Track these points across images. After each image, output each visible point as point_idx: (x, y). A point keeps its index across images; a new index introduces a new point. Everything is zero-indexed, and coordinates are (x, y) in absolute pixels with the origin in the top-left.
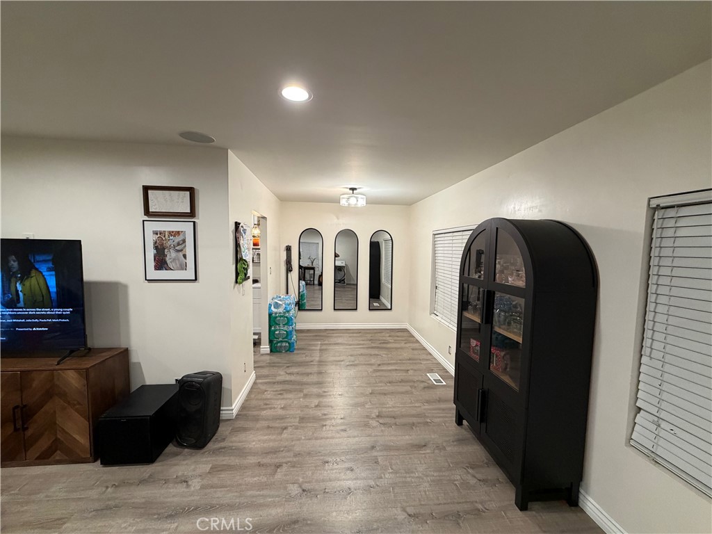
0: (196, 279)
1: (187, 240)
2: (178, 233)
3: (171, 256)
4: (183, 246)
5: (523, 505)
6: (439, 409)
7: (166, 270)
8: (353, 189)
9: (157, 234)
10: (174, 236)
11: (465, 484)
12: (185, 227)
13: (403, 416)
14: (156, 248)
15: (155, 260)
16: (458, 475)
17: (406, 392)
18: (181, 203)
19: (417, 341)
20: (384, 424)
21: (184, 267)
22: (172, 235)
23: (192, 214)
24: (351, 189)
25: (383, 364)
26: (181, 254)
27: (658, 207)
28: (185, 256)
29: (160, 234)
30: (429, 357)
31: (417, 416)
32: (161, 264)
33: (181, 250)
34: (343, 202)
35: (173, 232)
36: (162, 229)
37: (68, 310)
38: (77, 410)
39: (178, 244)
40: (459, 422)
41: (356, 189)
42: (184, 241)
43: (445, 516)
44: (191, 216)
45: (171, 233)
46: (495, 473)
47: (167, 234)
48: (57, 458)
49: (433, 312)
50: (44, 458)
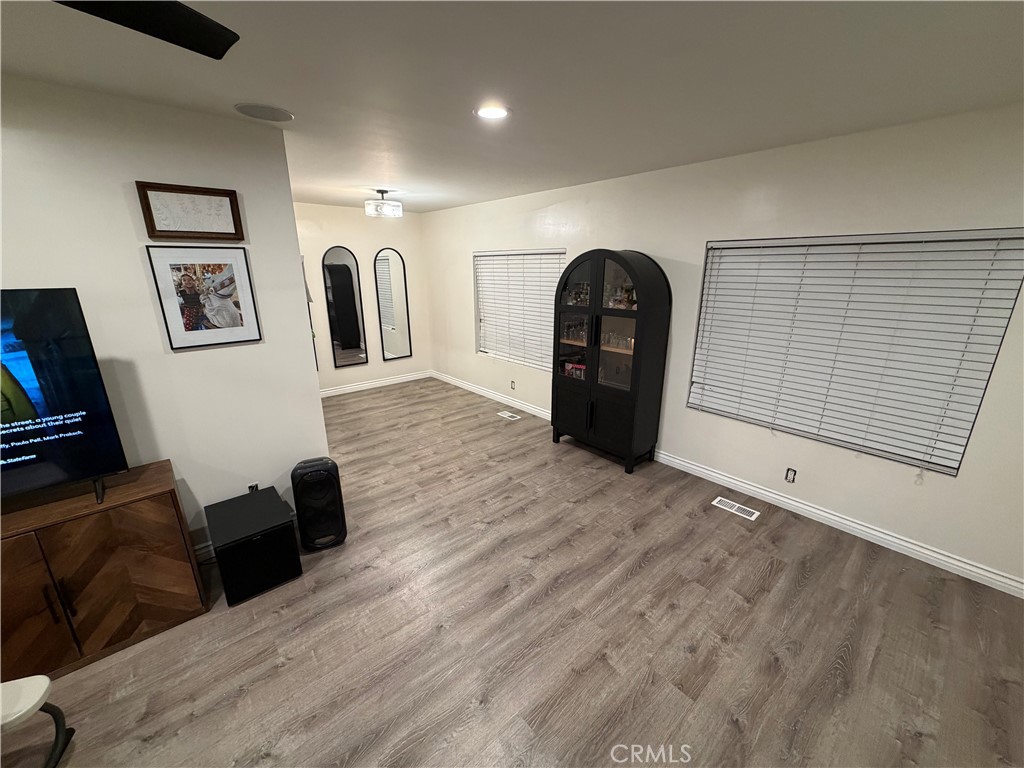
0: (261, 339)
1: (236, 278)
2: (219, 267)
3: (211, 306)
4: (231, 288)
5: (629, 471)
6: (532, 437)
7: (207, 328)
8: (382, 192)
9: (179, 270)
10: (213, 273)
11: (591, 474)
12: (229, 256)
13: (510, 451)
14: (182, 293)
15: (183, 314)
16: (583, 471)
17: (494, 433)
18: (215, 217)
19: (457, 388)
20: (502, 461)
21: (237, 321)
22: (208, 272)
23: (238, 235)
24: (379, 191)
25: (447, 416)
26: (230, 302)
27: (712, 248)
28: (237, 304)
29: (186, 269)
30: (485, 400)
31: (521, 447)
32: (195, 319)
33: (230, 295)
34: (370, 210)
35: (209, 266)
36: (188, 262)
37: (77, 414)
38: (166, 554)
39: (223, 286)
40: (556, 440)
41: (386, 192)
42: (232, 280)
43: (595, 494)
44: (235, 239)
45: (205, 268)
46: (602, 462)
47: (198, 269)
48: (145, 629)
49: (480, 349)
50: (121, 639)
